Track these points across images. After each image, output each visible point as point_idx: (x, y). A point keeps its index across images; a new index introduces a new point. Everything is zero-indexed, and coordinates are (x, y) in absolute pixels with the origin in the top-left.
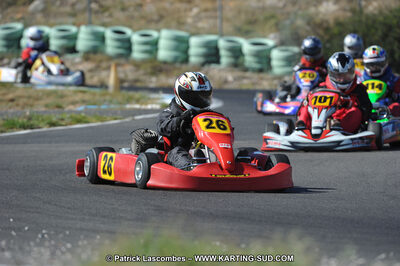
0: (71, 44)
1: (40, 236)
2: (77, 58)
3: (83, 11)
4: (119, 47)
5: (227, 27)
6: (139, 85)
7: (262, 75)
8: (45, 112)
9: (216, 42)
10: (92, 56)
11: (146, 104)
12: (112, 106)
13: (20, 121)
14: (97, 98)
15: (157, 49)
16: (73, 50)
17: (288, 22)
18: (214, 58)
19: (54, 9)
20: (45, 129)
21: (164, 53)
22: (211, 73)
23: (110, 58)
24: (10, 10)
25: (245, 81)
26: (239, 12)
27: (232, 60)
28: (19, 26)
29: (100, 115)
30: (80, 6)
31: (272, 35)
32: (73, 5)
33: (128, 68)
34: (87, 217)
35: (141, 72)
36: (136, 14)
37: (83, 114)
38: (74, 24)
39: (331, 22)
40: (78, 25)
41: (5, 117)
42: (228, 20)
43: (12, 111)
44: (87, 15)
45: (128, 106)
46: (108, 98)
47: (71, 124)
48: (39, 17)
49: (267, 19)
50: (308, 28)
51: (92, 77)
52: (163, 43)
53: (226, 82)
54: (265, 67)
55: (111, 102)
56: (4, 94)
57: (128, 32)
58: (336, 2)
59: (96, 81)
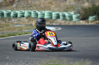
1: (20, 62)
2: (25, 18)
3: (26, 7)
5: (61, 10)
8: (18, 32)
10: (28, 18)
13: (12, 34)
14: (30, 28)
15: (44, 16)
16: (23, 16)
19: (18, 6)
20: (18, 36)
21: (46, 17)
22: (58, 21)
23: (33, 18)
24: (8, 7)
25: (66, 23)
26: (64, 6)
27: (63, 18)
28: (10, 11)
30: (25, 6)
31: (73, 11)
32: (23, 5)
36: (39, 7)
37: (27, 32)
39: (87, 8)
40: (25, 10)
41: (8, 33)
42: (62, 8)
43: (9, 32)
46: (33, 28)
47: (24, 34)
48: (15, 8)
49: (71, 8)
50: (82, 10)
51: (28, 23)
52: (46, 14)
53: (62, 23)
57: (37, 12)
58: (88, 3)
59: (29, 24)
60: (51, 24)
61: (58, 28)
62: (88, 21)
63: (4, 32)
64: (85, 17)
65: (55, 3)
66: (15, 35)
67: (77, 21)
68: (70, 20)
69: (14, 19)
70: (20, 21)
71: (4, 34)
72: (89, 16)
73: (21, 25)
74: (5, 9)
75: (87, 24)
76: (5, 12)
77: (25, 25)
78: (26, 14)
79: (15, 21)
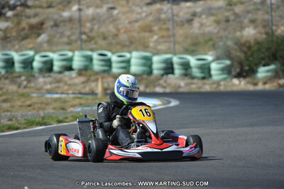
0: (69, 64)
2: (74, 74)
3: (76, 41)
4: (103, 66)
5: (178, 47)
7: (205, 81)
8: (53, 113)
9: (171, 59)
10: (84, 72)
13: (37, 120)
14: (90, 101)
15: (130, 66)
16: (70, 68)
17: (221, 44)
19: (55, 40)
20: (55, 125)
21: (135, 68)
22: (168, 81)
23: (97, 73)
24: (24, 42)
25: (193, 86)
26: (186, 37)
27: (183, 72)
28: (31, 53)
30: (74, 38)
31: (211, 53)
32: (69, 37)
33: (110, 80)
36: (114, 42)
37: (81, 114)
38: (70, 50)
39: (252, 42)
40: (73, 51)
41: (26, 117)
42: (179, 43)
43: (30, 113)
44: (79, 43)
46: (97, 101)
47: (73, 121)
48: (45, 46)
49: (206, 42)
50: (236, 47)
51: (84, 87)
52: (133, 61)
53: (180, 87)
54: (207, 75)
56: (24, 102)
57: (109, 54)
58: (255, 28)
59: (87, 89)
60: (148, 90)
61: (169, 102)
62: (256, 81)
63: (13, 113)
65: (160, 29)
66: (45, 124)
67: (225, 79)
68: (204, 78)
69: (44, 77)
70: (59, 81)
71: (14, 119)
72: (258, 65)
73: (62, 93)
74: (17, 47)
75: (251, 88)
76: (17, 57)
77: (73, 93)
78: (77, 63)
79: (45, 83)
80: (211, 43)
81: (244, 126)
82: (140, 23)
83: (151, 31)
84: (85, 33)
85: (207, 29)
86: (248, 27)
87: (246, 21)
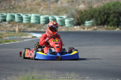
0: (4, 19)
2: (6, 23)
4: (19, 19)
5: (51, 13)
6: (25, 30)
7: (62, 27)
9: (48, 17)
10: (11, 22)
11: (28, 36)
12: (17, 37)
14: (13, 35)
15: (30, 20)
16: (5, 20)
17: (70, 11)
18: (48, 22)
21: (33, 21)
23: (16, 23)
26: (55, 8)
29: (14, 40)
30: (7, 7)
31: (65, 15)
32: (5, 7)
33: (22, 26)
34: (10, 71)
35: (26, 27)
36: (24, 9)
37: (8, 40)
38: (5, 13)
39: (83, 10)
40: (7, 13)
42: (52, 11)
44: (9, 10)
45: (22, 37)
46: (16, 35)
47: (5, 43)
49: (63, 10)
50: (76, 13)
51: (11, 29)
52: (32, 18)
54: (63, 24)
55: (17, 36)
58: (84, 5)
59: (12, 29)
60: (38, 30)
62: (84, 27)
64: (80, 21)
65: (44, 4)
67: (70, 26)
70: (0, 26)
72: (85, 20)
73: (1, 31)
75: (82, 30)
77: (6, 31)
80: (65, 11)
81: (77, 46)
82: (36, 2)
83: (40, 5)
84: (12, 6)
85: (64, 5)
86: (82, 4)
87: (81, 2)
